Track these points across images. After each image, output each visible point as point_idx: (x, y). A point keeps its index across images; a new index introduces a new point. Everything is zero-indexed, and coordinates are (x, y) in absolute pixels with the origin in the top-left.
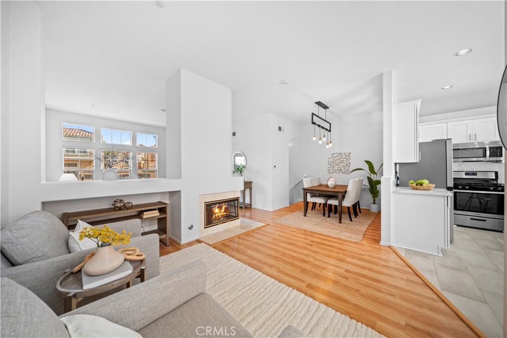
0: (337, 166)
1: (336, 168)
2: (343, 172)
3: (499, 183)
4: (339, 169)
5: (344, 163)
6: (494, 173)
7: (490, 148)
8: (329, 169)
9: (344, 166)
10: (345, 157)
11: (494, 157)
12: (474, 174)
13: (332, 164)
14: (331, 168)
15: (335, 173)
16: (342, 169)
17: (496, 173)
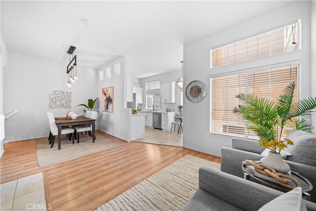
0: (60, 102)
1: (58, 104)
2: (65, 107)
4: (62, 104)
5: (66, 100)
8: (51, 104)
9: (66, 102)
10: (67, 95)
13: (54, 100)
14: (53, 104)
15: (57, 108)
16: (64, 104)
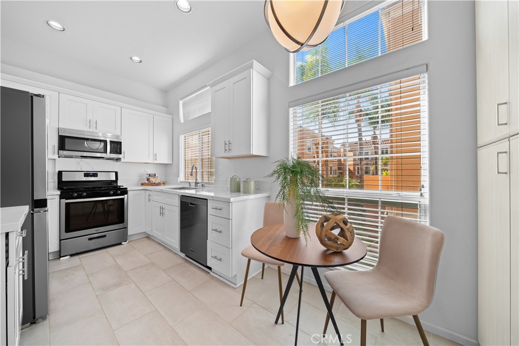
3: (118, 185)
6: (114, 173)
7: (111, 142)
11: (114, 153)
12: (95, 175)
17: (116, 173)
